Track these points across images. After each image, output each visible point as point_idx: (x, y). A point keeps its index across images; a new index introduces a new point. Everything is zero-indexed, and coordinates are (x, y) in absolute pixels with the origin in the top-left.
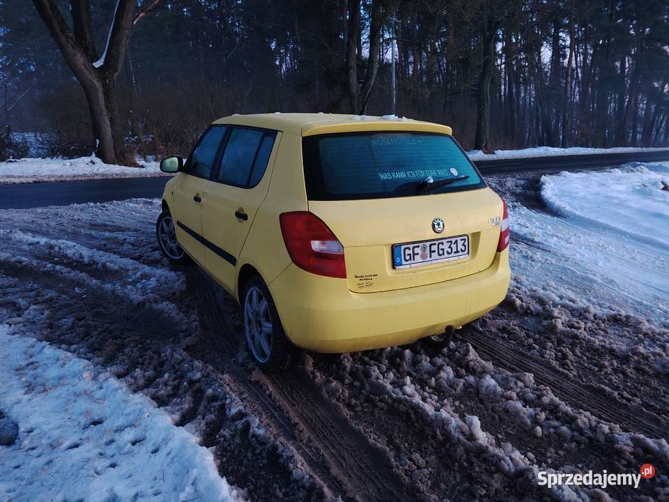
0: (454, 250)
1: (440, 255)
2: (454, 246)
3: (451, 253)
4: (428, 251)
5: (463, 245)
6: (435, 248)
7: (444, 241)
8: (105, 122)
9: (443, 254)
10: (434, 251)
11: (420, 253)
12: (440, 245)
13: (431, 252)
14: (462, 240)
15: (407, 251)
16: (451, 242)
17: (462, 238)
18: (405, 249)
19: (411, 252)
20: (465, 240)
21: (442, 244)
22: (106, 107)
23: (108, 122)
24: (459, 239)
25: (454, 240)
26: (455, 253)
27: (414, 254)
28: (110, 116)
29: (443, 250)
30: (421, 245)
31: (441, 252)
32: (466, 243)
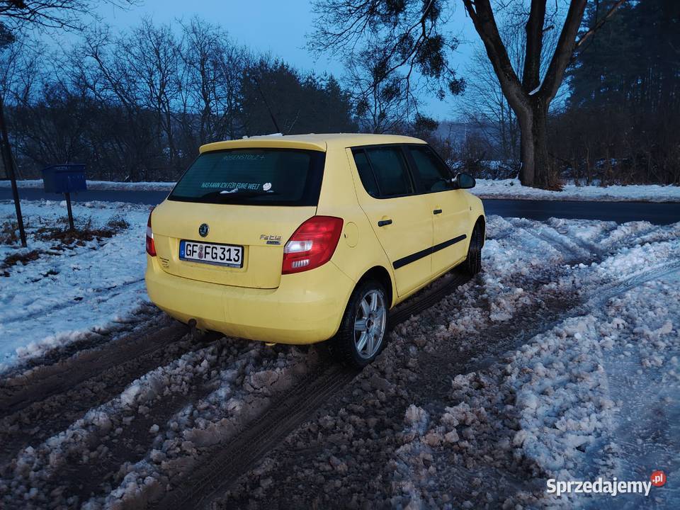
0: (227, 257)
1: (213, 258)
2: (227, 254)
3: (223, 259)
4: (204, 252)
5: (237, 255)
6: (209, 250)
7: (218, 247)
8: (529, 145)
9: (216, 258)
10: (208, 253)
11: (198, 251)
12: (214, 249)
13: (206, 253)
14: (235, 250)
15: (189, 247)
16: (224, 249)
17: (237, 248)
18: (188, 245)
19: (191, 248)
20: (239, 250)
21: (216, 248)
22: (533, 131)
23: (532, 146)
24: (232, 248)
25: (227, 248)
26: (227, 260)
27: (194, 252)
28: (535, 140)
29: (216, 254)
30: (199, 244)
31: (214, 256)
32: (240, 254)
